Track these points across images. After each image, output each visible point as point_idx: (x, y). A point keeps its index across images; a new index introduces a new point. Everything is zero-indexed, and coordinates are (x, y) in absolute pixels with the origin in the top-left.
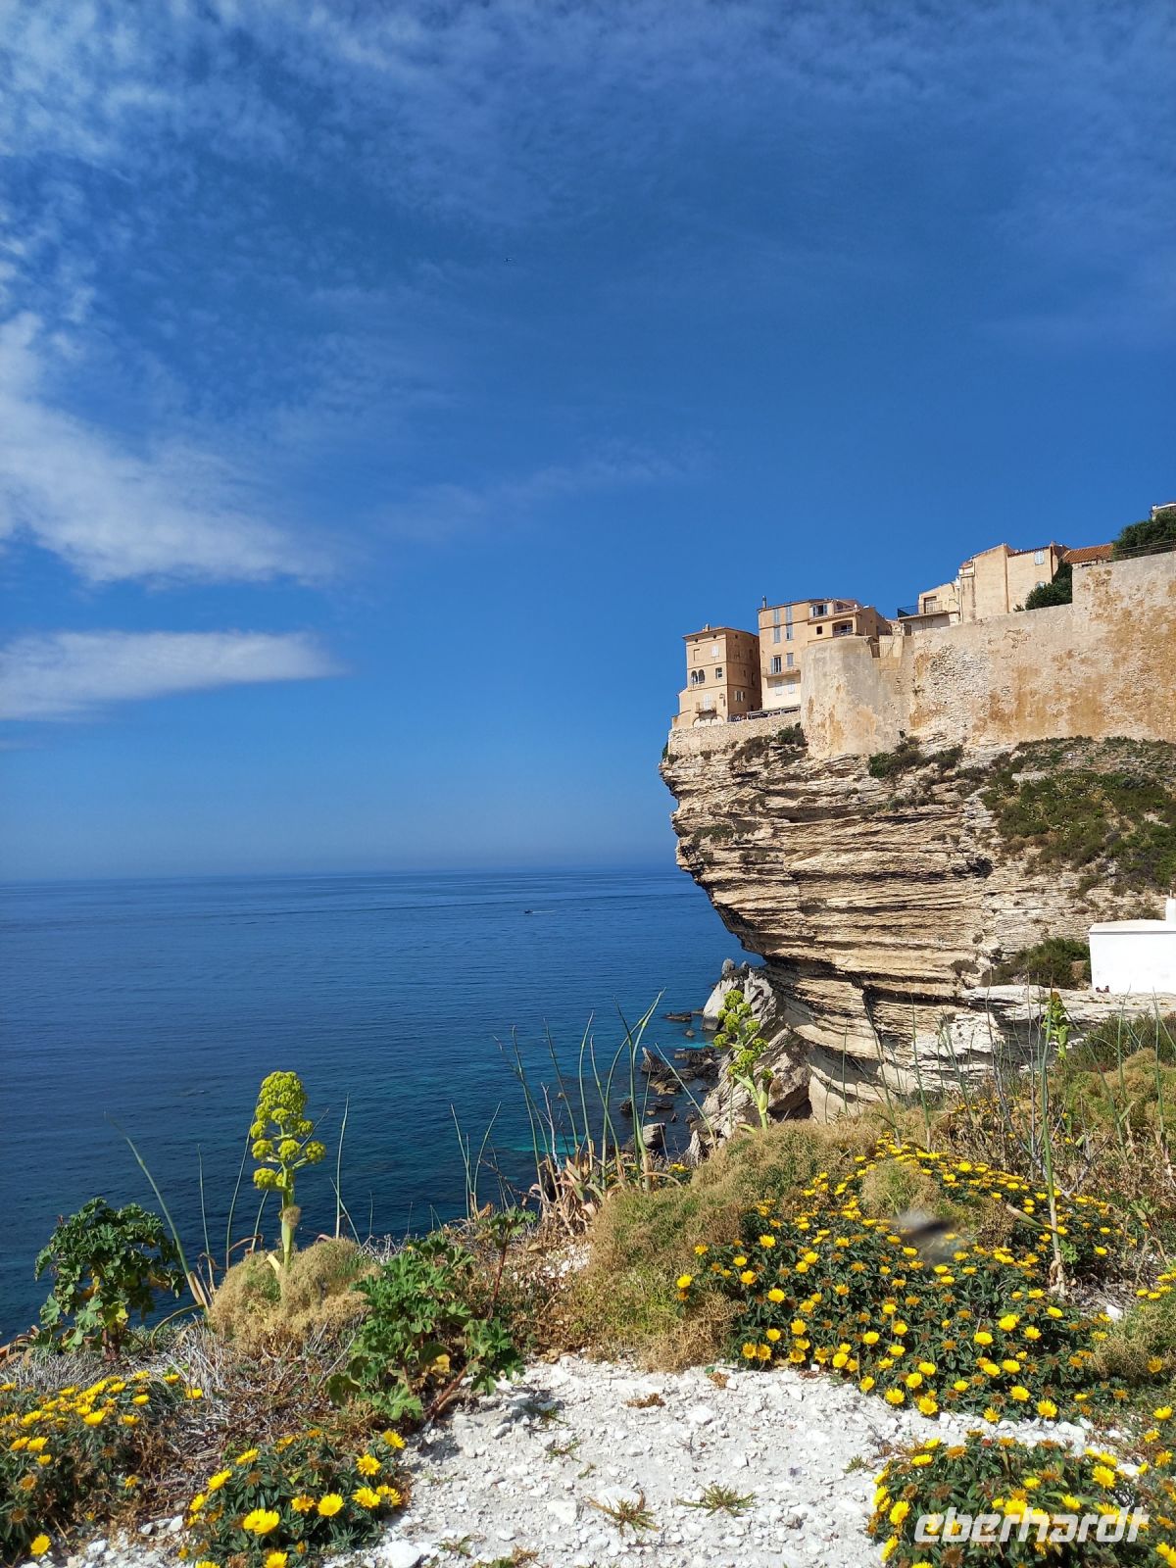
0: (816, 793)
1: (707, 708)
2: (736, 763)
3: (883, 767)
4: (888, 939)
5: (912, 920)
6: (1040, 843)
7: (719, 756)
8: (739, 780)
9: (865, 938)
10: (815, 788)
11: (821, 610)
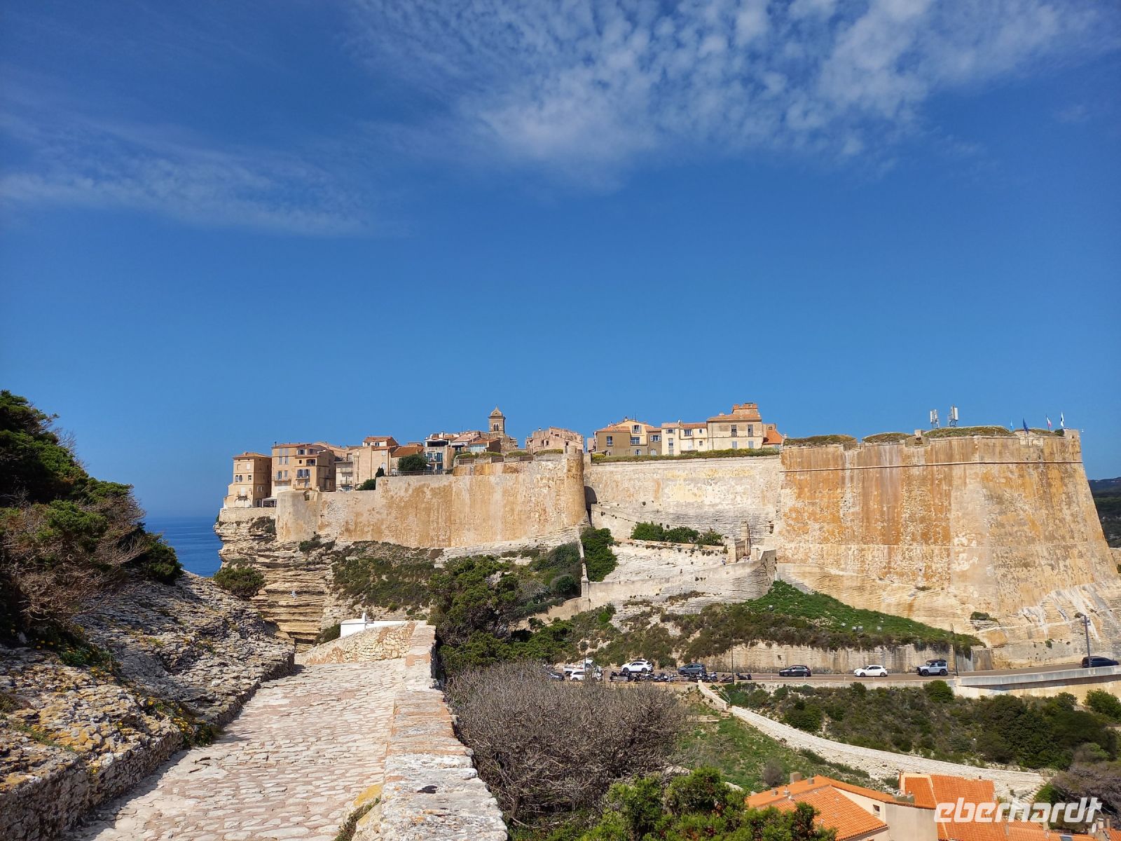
0: (278, 557)
1: (243, 495)
2: (252, 530)
3: (306, 547)
4: (302, 618)
5: (310, 610)
6: (345, 587)
7: (244, 525)
8: (253, 537)
9: (293, 618)
10: (277, 555)
11: (302, 452)
